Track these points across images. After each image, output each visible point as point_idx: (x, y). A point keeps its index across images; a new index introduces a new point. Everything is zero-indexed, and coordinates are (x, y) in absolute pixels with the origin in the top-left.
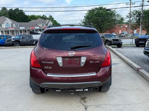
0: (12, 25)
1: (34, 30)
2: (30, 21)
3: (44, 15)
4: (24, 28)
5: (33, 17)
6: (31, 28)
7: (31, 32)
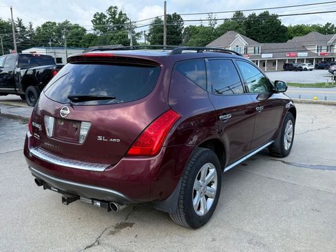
0: (246, 49)
1: (294, 61)
2: (291, 38)
3: (328, 24)
4: (270, 55)
5: (301, 31)
6: (287, 57)
7: (286, 65)
